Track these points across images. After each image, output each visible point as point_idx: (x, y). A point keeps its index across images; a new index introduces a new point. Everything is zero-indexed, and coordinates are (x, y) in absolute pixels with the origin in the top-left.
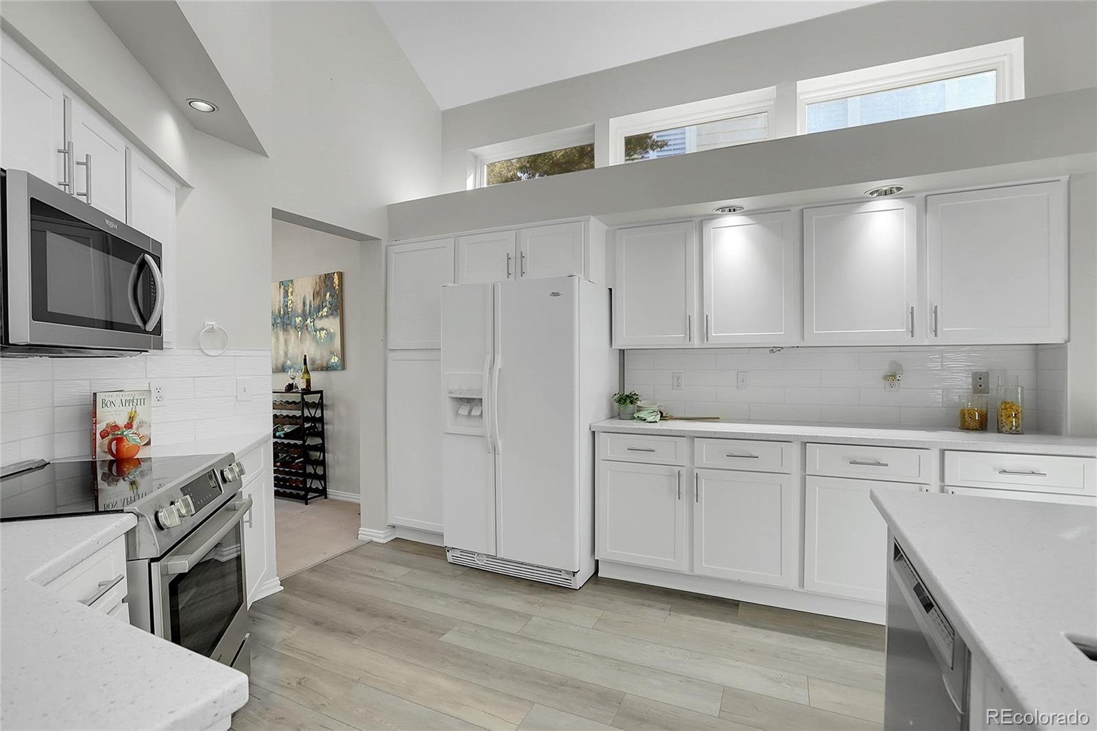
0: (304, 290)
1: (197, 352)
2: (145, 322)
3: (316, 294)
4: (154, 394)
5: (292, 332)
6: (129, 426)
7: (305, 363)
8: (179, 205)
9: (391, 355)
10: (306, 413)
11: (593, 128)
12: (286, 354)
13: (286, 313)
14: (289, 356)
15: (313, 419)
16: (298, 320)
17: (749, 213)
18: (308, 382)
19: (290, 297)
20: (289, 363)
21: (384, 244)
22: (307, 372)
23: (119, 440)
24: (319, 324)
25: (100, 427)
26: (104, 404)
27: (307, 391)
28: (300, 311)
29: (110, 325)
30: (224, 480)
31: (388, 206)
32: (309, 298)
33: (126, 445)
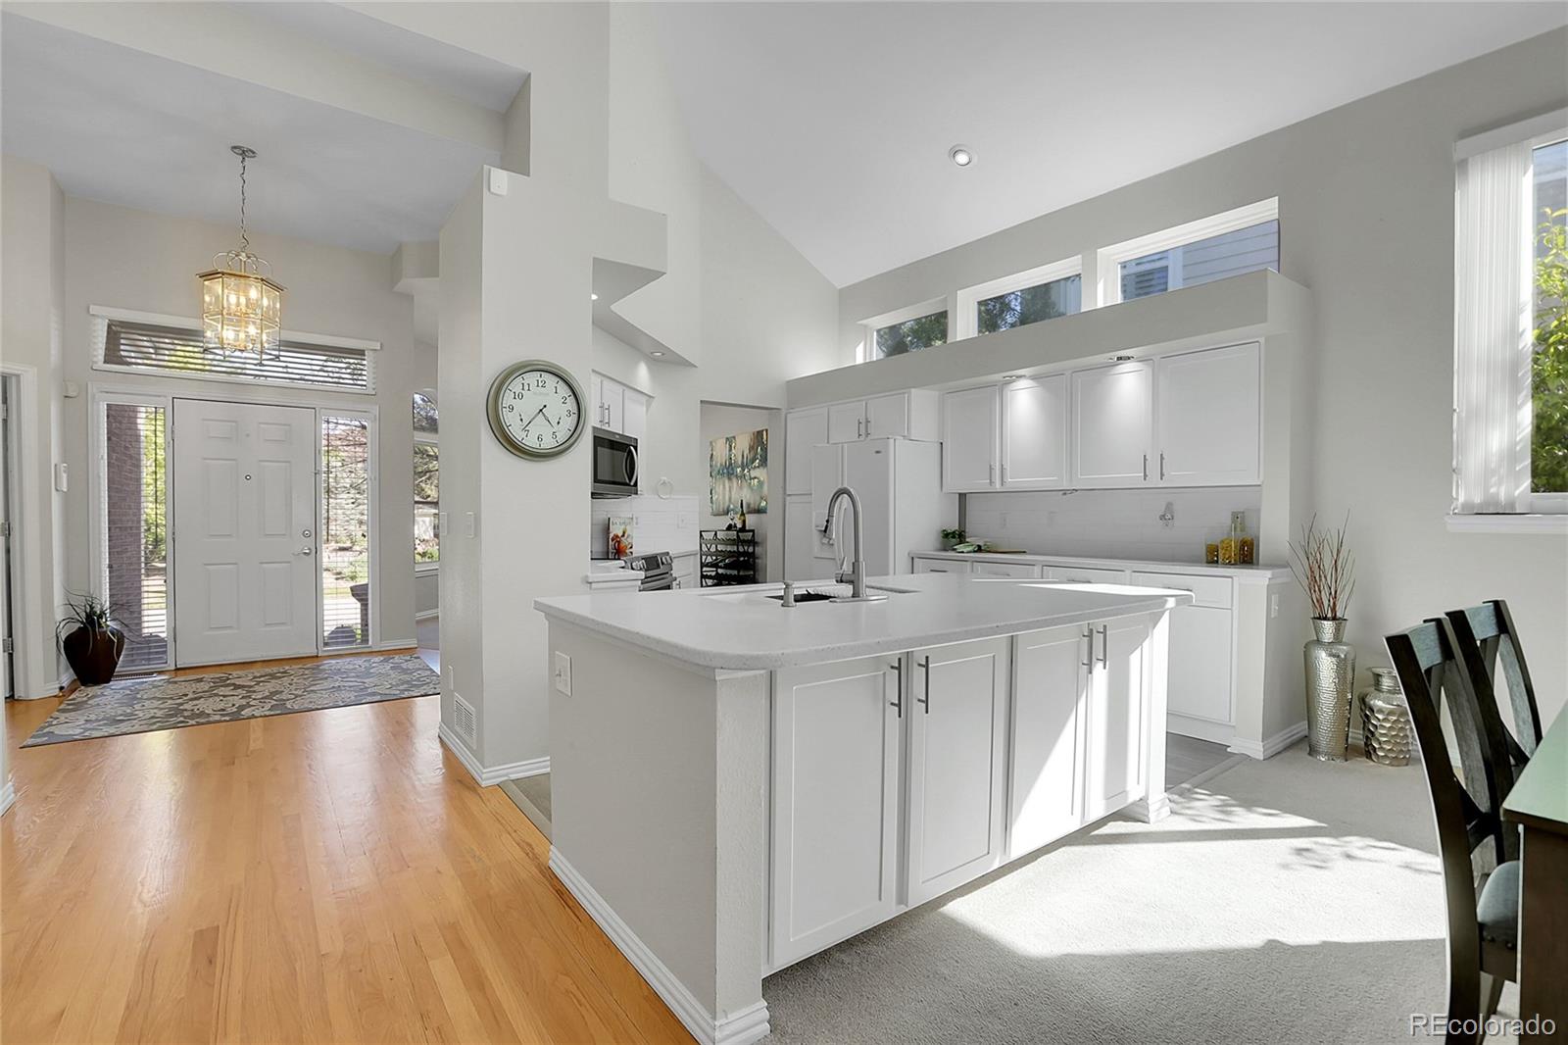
0: (743, 444)
1: (657, 497)
2: (630, 481)
3: (751, 448)
4: (634, 519)
5: (734, 480)
6: (623, 536)
7: (742, 507)
8: (648, 407)
9: (788, 498)
10: (741, 549)
11: (945, 299)
12: (730, 499)
13: (731, 464)
14: (733, 501)
15: (745, 554)
16: (739, 470)
17: (1033, 378)
18: (744, 522)
19: (733, 451)
20: (732, 506)
21: (784, 412)
22: (743, 514)
23: (619, 542)
24: (753, 473)
25: (611, 536)
26: (613, 524)
27: (743, 529)
28: (740, 463)
29: (614, 483)
30: (663, 563)
31: (788, 382)
32: (746, 452)
33: (622, 545)
